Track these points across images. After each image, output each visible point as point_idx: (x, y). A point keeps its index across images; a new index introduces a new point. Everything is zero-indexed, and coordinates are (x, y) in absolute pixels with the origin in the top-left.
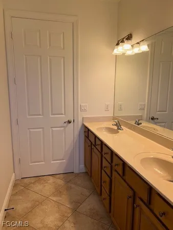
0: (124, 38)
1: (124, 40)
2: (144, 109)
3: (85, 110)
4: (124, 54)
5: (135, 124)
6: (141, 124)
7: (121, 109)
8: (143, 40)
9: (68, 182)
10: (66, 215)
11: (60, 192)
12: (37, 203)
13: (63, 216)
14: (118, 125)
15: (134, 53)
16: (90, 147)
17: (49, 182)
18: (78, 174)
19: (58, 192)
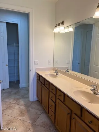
0: (60, 23)
1: (60, 24)
2: (69, 63)
3: (37, 64)
4: (59, 32)
5: (66, 71)
6: (69, 71)
7: (57, 63)
8: (70, 25)
9: (28, 107)
10: (28, 127)
11: (23, 114)
12: (10, 122)
13: (27, 128)
14: (57, 72)
15: (64, 32)
16: (41, 86)
17: (16, 108)
18: (33, 102)
19: (22, 114)
